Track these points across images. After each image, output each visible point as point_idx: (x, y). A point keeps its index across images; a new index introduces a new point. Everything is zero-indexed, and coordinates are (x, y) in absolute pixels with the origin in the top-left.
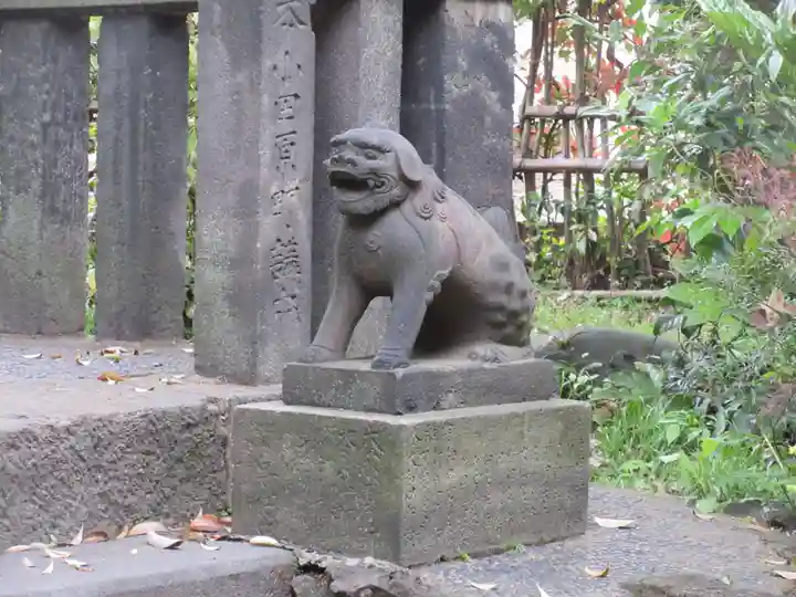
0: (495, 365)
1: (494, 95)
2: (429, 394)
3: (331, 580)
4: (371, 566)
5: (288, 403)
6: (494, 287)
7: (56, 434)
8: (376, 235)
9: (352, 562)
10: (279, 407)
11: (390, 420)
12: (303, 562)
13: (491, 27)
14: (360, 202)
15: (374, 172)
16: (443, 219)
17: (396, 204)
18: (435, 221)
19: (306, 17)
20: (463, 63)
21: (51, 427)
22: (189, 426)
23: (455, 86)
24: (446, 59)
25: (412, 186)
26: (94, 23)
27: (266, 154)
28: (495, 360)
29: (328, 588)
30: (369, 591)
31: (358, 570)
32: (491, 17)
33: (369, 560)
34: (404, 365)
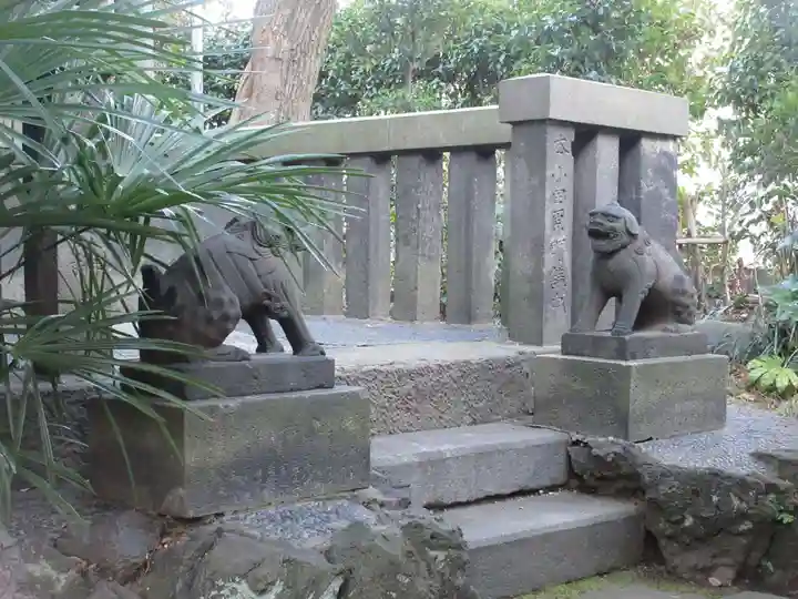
0: (677, 335)
1: (666, 191)
2: (645, 349)
3: (591, 448)
4: (612, 442)
5: (563, 354)
6: (676, 292)
7: (442, 369)
9: (601, 440)
10: (560, 357)
11: (624, 363)
12: (574, 439)
13: (665, 154)
14: (605, 245)
15: (614, 229)
16: (649, 255)
17: (624, 247)
18: (645, 256)
19: (570, 149)
20: (650, 173)
21: (440, 366)
22: (509, 366)
23: (648, 185)
24: (643, 171)
25: (633, 236)
27: (548, 221)
28: (677, 331)
29: (590, 453)
30: (612, 455)
31: (605, 443)
32: (665, 149)
33: (611, 438)
34: (629, 333)
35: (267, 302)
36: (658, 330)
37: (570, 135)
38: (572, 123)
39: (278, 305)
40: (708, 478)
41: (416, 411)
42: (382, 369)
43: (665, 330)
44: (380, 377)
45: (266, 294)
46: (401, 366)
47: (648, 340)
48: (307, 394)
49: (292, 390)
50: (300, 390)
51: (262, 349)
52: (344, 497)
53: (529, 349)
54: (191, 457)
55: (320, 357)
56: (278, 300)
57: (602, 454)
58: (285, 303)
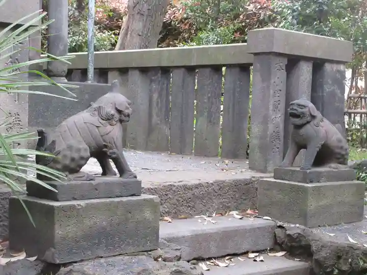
0: (337, 170)
1: (339, 91)
2: (317, 178)
3: (286, 230)
4: (298, 227)
6: (337, 147)
7: (208, 185)
8: (303, 131)
9: (293, 226)
10: (273, 180)
11: (305, 185)
12: (278, 225)
13: (338, 71)
14: (298, 121)
15: (303, 113)
16: (322, 127)
17: (308, 122)
18: (320, 127)
19: (284, 68)
20: (330, 82)
21: (207, 183)
22: (247, 184)
23: (328, 88)
25: (313, 117)
26: (224, 69)
27: (271, 107)
28: (337, 168)
29: (285, 233)
30: (297, 234)
31: (294, 228)
32: (338, 69)
33: (298, 225)
34: (310, 169)
35: (105, 149)
36: (326, 167)
37: (285, 61)
38: (286, 54)
39: (111, 151)
40: (347, 249)
41: (194, 207)
42: (175, 184)
43: (330, 167)
44: (174, 189)
45: (105, 145)
46: (186, 183)
47: (320, 173)
48: (124, 199)
49: (117, 197)
50: (122, 197)
51: (104, 173)
52: (144, 255)
53: (258, 175)
54: (59, 232)
55: (134, 179)
56: (111, 148)
57: (291, 234)
58: (115, 150)
